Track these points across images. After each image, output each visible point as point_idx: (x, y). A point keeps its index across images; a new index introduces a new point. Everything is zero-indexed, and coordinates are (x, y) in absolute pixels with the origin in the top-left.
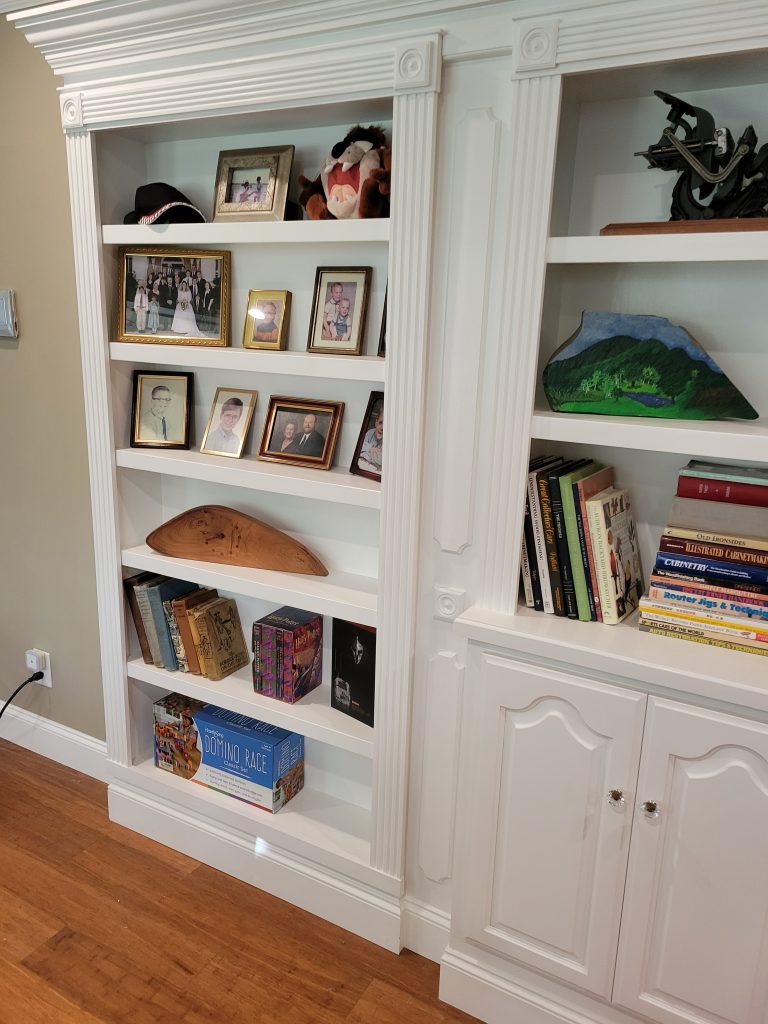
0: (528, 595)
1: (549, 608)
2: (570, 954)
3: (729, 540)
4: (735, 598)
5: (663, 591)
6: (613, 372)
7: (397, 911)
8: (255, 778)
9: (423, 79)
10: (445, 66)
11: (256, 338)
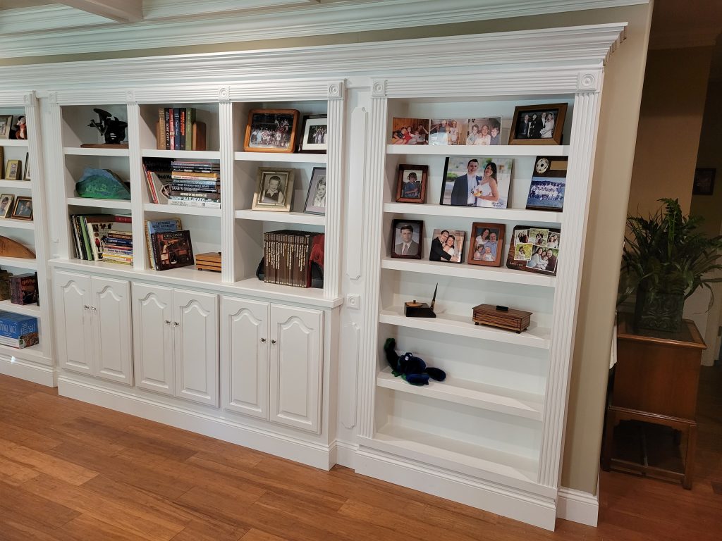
0: (75, 255)
1: (82, 258)
2: (85, 364)
3: (122, 233)
4: (121, 249)
5: (107, 249)
6: (94, 186)
7: (51, 371)
8: (13, 336)
9: (29, 103)
10: (38, 100)
11: (10, 176)
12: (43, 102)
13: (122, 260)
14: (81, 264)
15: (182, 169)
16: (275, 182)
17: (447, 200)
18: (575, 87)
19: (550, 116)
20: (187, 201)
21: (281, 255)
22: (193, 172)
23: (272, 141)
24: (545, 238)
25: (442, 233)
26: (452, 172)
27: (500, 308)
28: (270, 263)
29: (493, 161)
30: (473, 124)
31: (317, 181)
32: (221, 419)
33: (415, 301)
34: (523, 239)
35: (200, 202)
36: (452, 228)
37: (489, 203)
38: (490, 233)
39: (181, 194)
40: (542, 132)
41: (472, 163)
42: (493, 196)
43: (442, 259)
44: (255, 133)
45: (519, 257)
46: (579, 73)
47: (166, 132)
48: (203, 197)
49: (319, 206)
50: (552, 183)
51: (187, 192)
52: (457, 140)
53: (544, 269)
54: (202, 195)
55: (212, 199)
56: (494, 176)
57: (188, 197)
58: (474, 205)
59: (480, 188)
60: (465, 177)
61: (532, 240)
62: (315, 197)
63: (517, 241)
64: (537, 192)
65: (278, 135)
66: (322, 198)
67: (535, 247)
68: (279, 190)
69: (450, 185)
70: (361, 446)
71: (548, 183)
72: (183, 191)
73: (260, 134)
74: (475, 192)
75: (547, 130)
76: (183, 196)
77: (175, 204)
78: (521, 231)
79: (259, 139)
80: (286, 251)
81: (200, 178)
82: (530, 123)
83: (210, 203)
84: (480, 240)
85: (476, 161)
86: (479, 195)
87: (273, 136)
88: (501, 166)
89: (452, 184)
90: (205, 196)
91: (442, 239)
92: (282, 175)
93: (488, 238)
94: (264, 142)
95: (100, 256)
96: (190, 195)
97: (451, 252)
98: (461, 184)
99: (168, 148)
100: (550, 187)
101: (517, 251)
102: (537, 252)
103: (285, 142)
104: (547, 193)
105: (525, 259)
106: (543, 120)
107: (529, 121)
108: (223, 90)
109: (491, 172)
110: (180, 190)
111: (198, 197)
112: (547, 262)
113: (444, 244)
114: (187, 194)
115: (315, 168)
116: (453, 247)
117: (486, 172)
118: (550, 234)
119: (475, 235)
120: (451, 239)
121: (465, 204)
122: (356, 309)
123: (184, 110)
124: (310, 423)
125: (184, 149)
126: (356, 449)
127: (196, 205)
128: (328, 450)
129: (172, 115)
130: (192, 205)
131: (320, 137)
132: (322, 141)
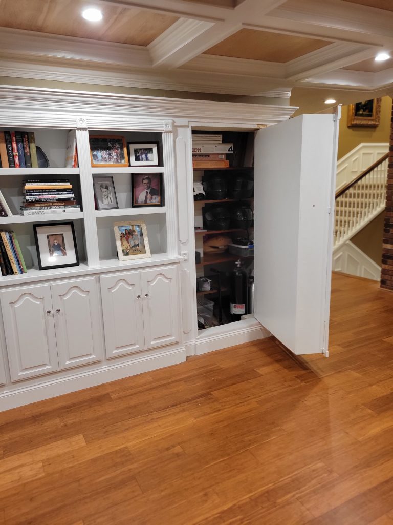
20: (45, 210)
23: (110, 159)
35: (59, 209)
44: (95, 153)
47: (8, 153)
48: (62, 205)
51: (43, 202)
55: (72, 206)
65: (114, 153)
73: (100, 154)
76: (40, 207)
77: (32, 214)
79: (100, 158)
83: (69, 209)
87: (110, 155)
90: (64, 203)
99: (13, 166)
103: (120, 160)
108: (82, 120)
122: (187, 260)
123: (27, 133)
124: (173, 338)
125: (31, 166)
126: (194, 342)
127: (56, 212)
128: (184, 349)
129: (14, 138)
130: (52, 213)
131: (144, 156)
132: (147, 159)
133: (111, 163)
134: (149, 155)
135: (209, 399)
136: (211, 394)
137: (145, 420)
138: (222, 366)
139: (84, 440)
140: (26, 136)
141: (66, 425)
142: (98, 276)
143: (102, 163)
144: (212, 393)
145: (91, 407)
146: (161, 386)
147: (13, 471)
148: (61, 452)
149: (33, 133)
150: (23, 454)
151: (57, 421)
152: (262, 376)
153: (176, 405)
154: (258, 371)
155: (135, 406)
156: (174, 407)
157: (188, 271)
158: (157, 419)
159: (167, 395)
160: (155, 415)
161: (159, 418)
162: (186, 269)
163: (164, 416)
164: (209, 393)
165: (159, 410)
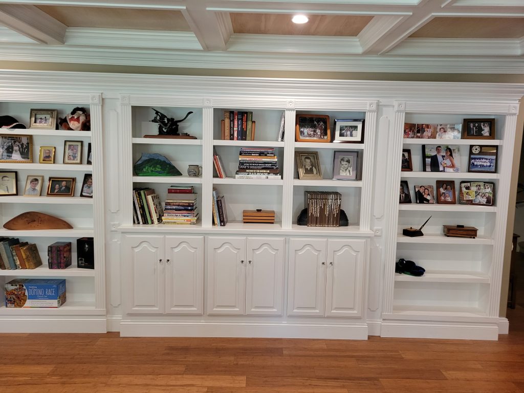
0: (136, 221)
1: (141, 223)
4: (181, 213)
5: (167, 214)
6: (150, 166)
7: (105, 319)
8: (50, 298)
9: (98, 102)
10: (103, 99)
11: (43, 160)
12: (107, 101)
13: (183, 221)
14: (141, 227)
15: (249, 153)
16: (308, 161)
17: (428, 168)
18: (507, 112)
19: (486, 125)
20: (251, 176)
21: (321, 207)
22: (260, 155)
24: (482, 187)
25: (421, 187)
26: (428, 153)
27: (458, 226)
28: (312, 213)
29: (449, 147)
30: (441, 127)
31: (339, 160)
32: (284, 324)
33: (411, 228)
34: (468, 188)
35: (264, 176)
36: (426, 184)
37: (451, 170)
38: (447, 186)
39: (247, 171)
40: (482, 132)
41: (438, 148)
42: (453, 166)
43: (425, 202)
44: (302, 130)
45: (466, 198)
46: (510, 106)
47: (230, 128)
48: (266, 173)
49: (345, 174)
50: (485, 159)
51: (252, 169)
52: (431, 135)
53: (485, 203)
54: (265, 171)
55: (274, 174)
56: (451, 155)
57: (254, 172)
58: (444, 171)
59: (445, 161)
60: (436, 156)
61: (474, 189)
62: (340, 169)
63: (464, 190)
64: (475, 163)
66: (346, 170)
67: (476, 192)
68: (312, 165)
69: (428, 160)
70: (384, 320)
71: (483, 159)
72: (249, 169)
73: (306, 131)
74: (443, 164)
75: (486, 131)
76: (249, 172)
77: (242, 178)
78: (466, 184)
79: (306, 134)
80: (324, 205)
81: (263, 160)
82: (474, 128)
83: (272, 176)
84: (442, 190)
85: (440, 147)
86: (445, 165)
87: (315, 131)
88: (454, 150)
89: (430, 160)
90: (268, 171)
91: (421, 191)
92: (311, 156)
93: (446, 189)
94: (309, 135)
95: (160, 220)
96: (255, 171)
97: (428, 198)
98: (434, 159)
99: (232, 139)
100: (484, 160)
101: (465, 195)
102: (478, 195)
103: (324, 136)
104: (483, 164)
105: (471, 199)
106: (482, 126)
107: (473, 127)
108: (291, 102)
109: (449, 153)
110: (247, 168)
111: (261, 173)
112: (486, 199)
113: (423, 194)
114: (252, 171)
115: (335, 152)
116: (429, 195)
117: (446, 153)
118: (484, 185)
119: (438, 188)
120: (426, 190)
121: (438, 171)
122: (380, 236)
123: (246, 113)
124: (356, 312)
125: (245, 139)
126: (380, 323)
127: (260, 178)
128: (367, 326)
129: (236, 117)
130: (257, 178)
131: (349, 133)
132: (351, 135)
133: (315, 138)
134: (354, 132)
135: (375, 384)
136: (378, 380)
137: (303, 383)
138: (403, 356)
139: (245, 382)
140: (246, 115)
141: (237, 364)
142: (287, 238)
143: (308, 138)
144: (380, 379)
145: (263, 355)
146: (331, 356)
147: (185, 387)
148: (224, 385)
149: (252, 113)
150: (197, 376)
151: (232, 358)
152: (447, 379)
153: (338, 379)
154: (444, 373)
155: (300, 368)
156: (336, 380)
157: (381, 247)
158: (315, 385)
159: (333, 367)
160: (314, 382)
161: (316, 385)
162: (378, 245)
163: (322, 386)
164: (376, 379)
165: (319, 378)
